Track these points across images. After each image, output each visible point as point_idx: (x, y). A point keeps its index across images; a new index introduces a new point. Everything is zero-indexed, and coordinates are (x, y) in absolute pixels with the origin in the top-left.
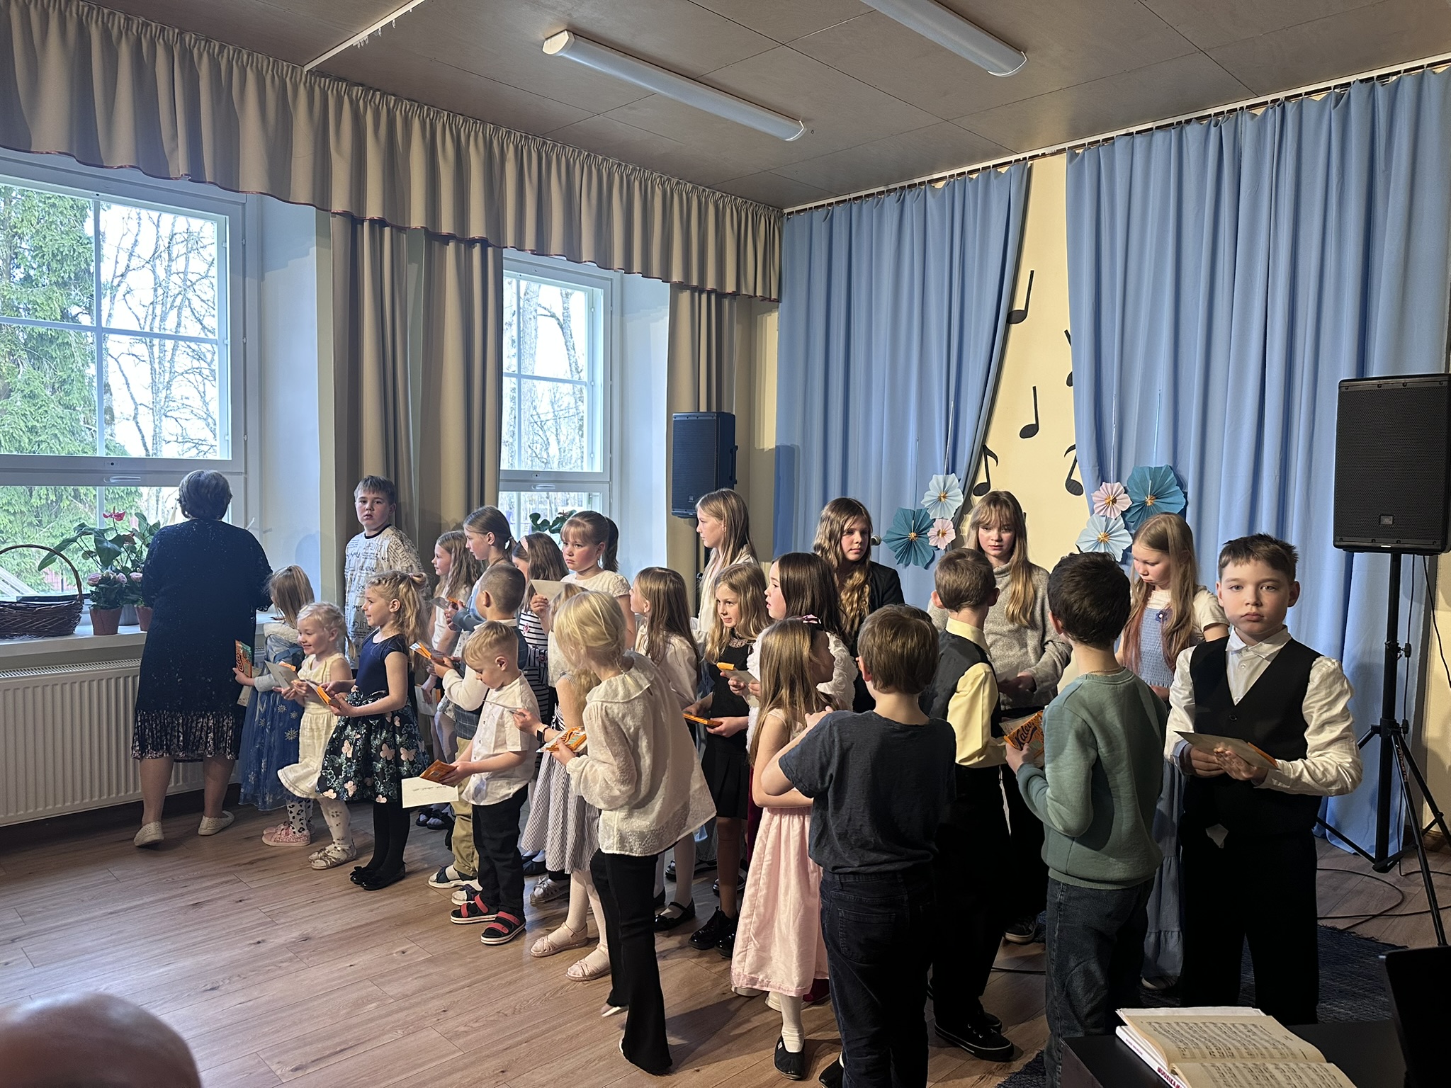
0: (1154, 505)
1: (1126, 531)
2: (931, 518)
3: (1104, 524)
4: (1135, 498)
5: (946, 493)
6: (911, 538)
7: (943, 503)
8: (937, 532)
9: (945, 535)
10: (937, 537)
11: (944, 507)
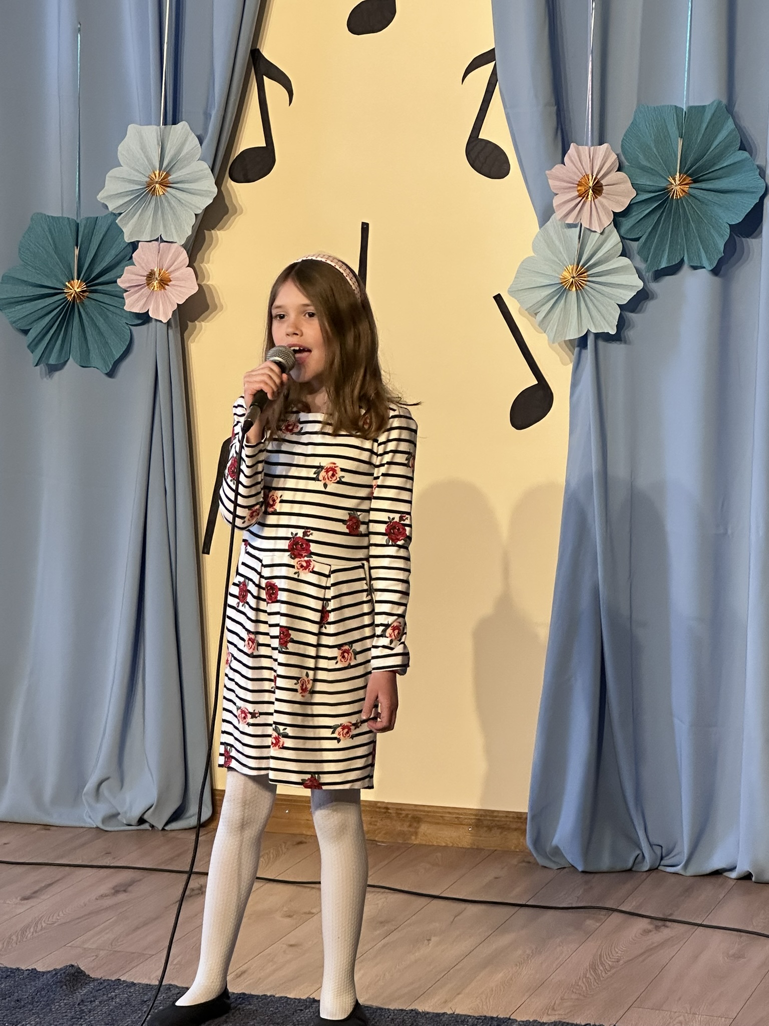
0: (690, 195)
1: (625, 261)
2: (128, 239)
3: (576, 244)
4: (645, 181)
5: (168, 174)
6: (73, 295)
7: (161, 201)
8: (144, 276)
9: (169, 283)
10: (146, 290)
11: (163, 208)
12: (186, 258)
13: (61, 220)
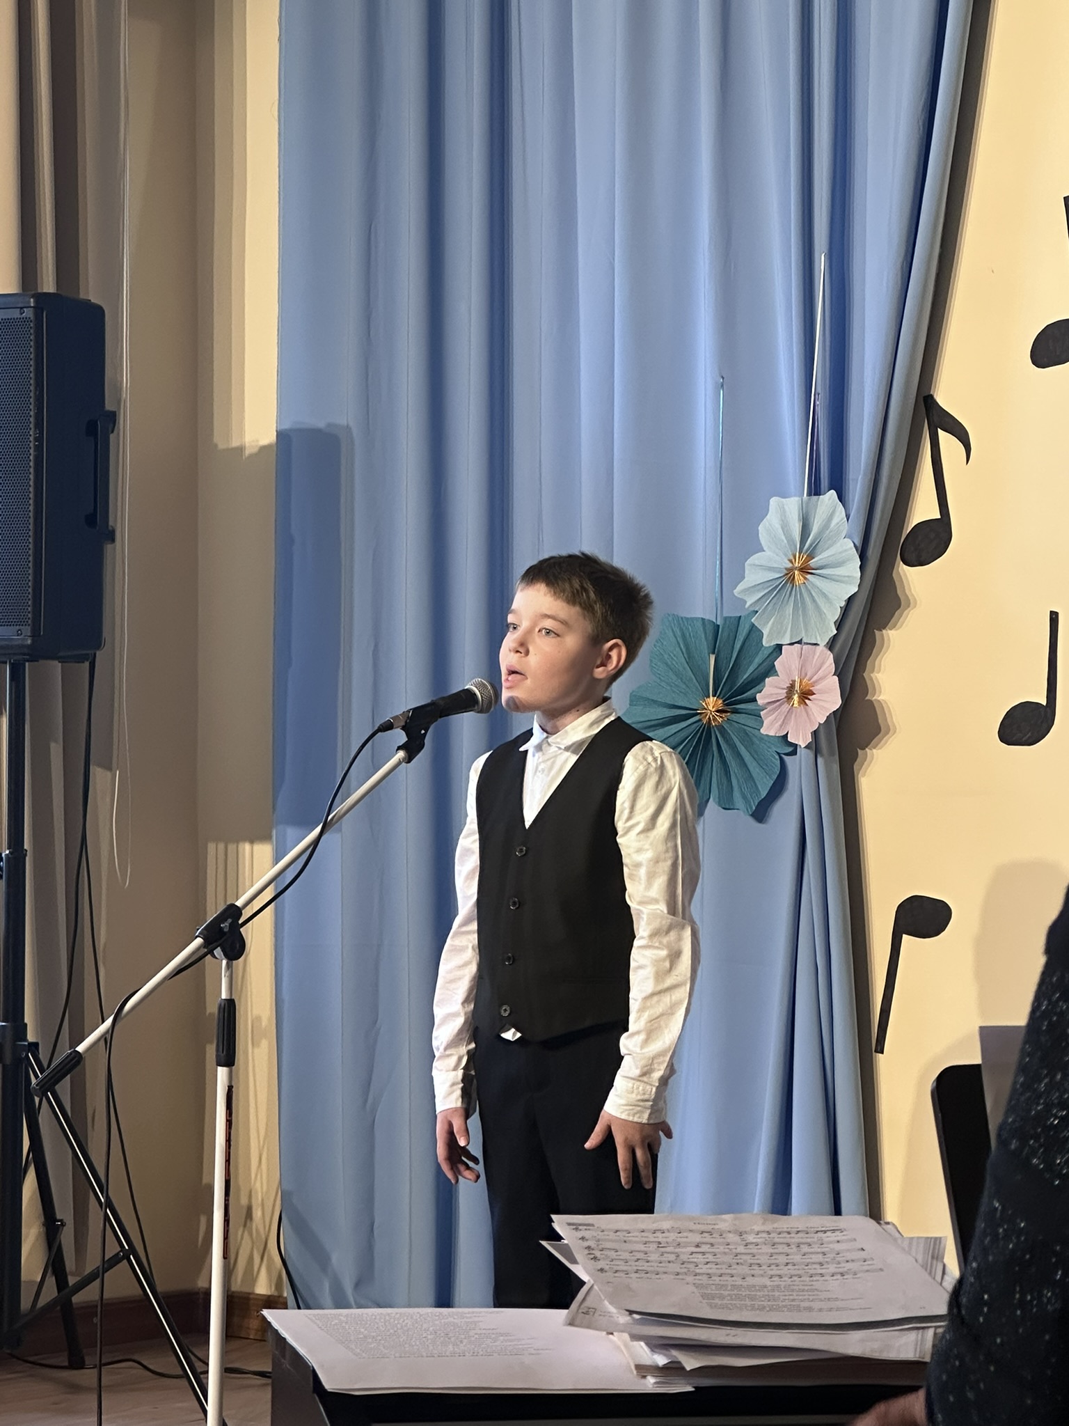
2: (768, 644)
5: (811, 557)
6: (708, 717)
7: (801, 594)
8: (784, 689)
9: (810, 697)
10: (786, 707)
11: (803, 603)
12: (831, 664)
13: (695, 622)
